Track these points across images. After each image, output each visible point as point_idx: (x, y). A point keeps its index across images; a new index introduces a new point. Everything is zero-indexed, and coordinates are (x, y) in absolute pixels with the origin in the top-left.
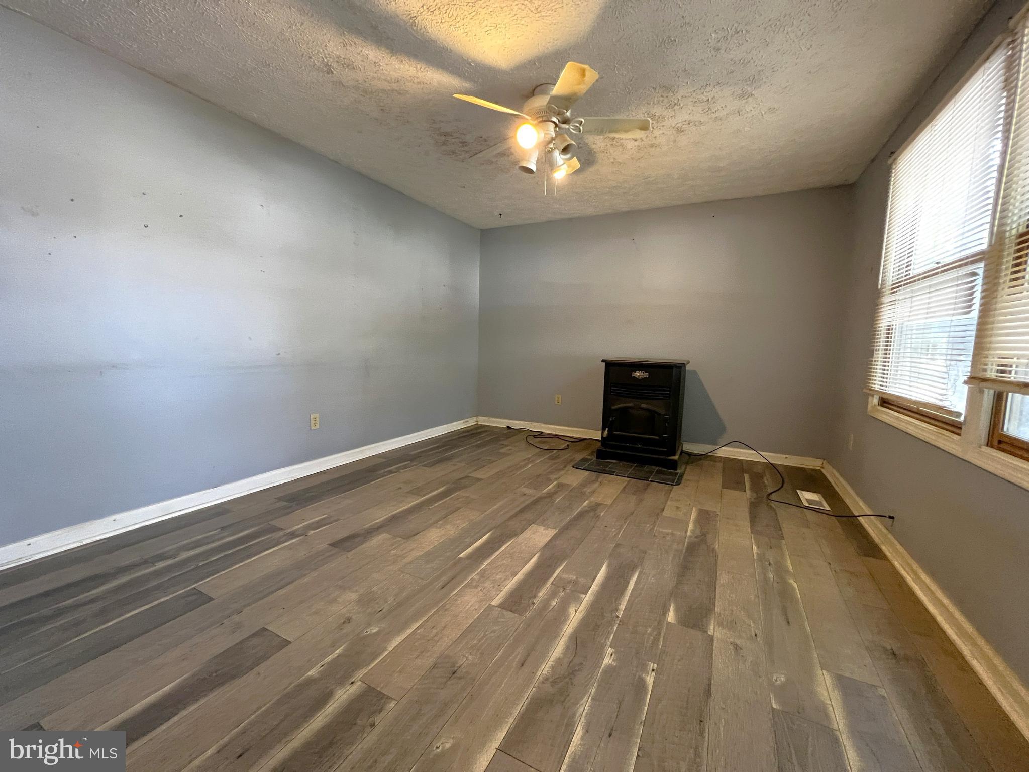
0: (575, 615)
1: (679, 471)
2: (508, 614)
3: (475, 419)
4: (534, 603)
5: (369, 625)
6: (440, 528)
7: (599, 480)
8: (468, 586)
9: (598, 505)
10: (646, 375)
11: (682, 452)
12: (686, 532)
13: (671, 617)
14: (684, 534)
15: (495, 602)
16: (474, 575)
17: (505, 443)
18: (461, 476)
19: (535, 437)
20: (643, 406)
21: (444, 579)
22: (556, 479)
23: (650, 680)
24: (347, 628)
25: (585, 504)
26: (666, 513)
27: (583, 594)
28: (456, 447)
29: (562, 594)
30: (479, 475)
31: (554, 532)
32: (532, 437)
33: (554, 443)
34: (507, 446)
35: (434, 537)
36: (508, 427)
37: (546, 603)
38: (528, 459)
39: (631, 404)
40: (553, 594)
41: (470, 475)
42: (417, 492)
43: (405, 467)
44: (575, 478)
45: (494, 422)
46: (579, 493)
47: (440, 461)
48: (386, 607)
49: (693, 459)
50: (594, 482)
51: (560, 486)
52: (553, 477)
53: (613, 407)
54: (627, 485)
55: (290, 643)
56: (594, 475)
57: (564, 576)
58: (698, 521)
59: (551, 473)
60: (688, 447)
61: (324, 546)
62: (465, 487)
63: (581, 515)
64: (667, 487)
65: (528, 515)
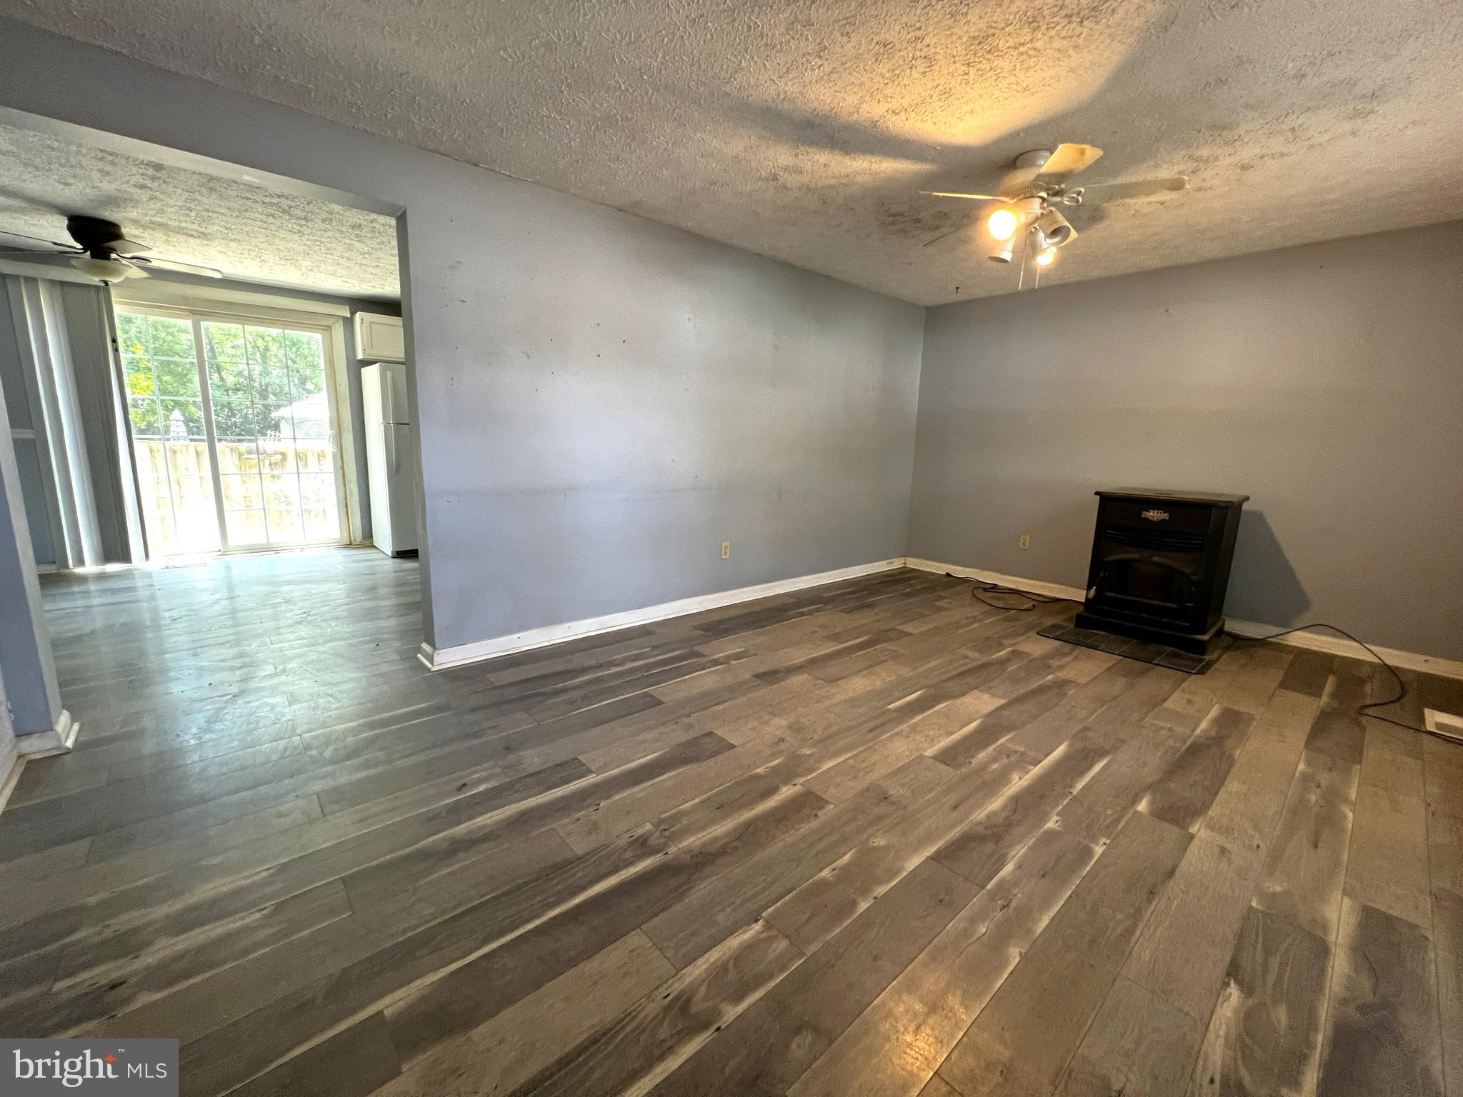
0: (1019, 782)
1: (1207, 658)
2: (942, 767)
3: (902, 560)
4: (970, 763)
5: (802, 747)
6: (864, 677)
7: (1075, 654)
8: (897, 734)
9: (1067, 682)
10: (1165, 516)
11: (1221, 632)
12: (1193, 731)
13: (1143, 806)
14: (1189, 732)
15: (929, 753)
16: (904, 727)
17: (943, 594)
18: (886, 627)
19: (985, 590)
20: (1156, 559)
21: (872, 724)
22: (1011, 645)
23: (1099, 850)
24: (783, 746)
25: (1050, 677)
26: (1169, 704)
27: (1032, 764)
28: (877, 593)
29: (1005, 761)
30: (908, 628)
31: (1002, 702)
32: (981, 590)
33: (1013, 600)
34: (945, 598)
35: (858, 685)
36: (948, 575)
37: (984, 766)
38: (974, 617)
39: (1137, 556)
40: (994, 759)
41: (898, 628)
42: (835, 637)
43: (818, 610)
44: (1037, 647)
45: (927, 566)
46: (1043, 664)
47: (860, 608)
48: (816, 737)
49: (1239, 643)
50: (1065, 655)
51: (1016, 654)
52: (1006, 642)
53: (1106, 559)
54: (1115, 664)
55: (735, 747)
56: (1068, 647)
57: (1011, 746)
58: (1217, 722)
59: (1006, 637)
60: (1232, 626)
61: (748, 676)
62: (890, 640)
63: (1042, 690)
64: (1180, 674)
65: (970, 680)
